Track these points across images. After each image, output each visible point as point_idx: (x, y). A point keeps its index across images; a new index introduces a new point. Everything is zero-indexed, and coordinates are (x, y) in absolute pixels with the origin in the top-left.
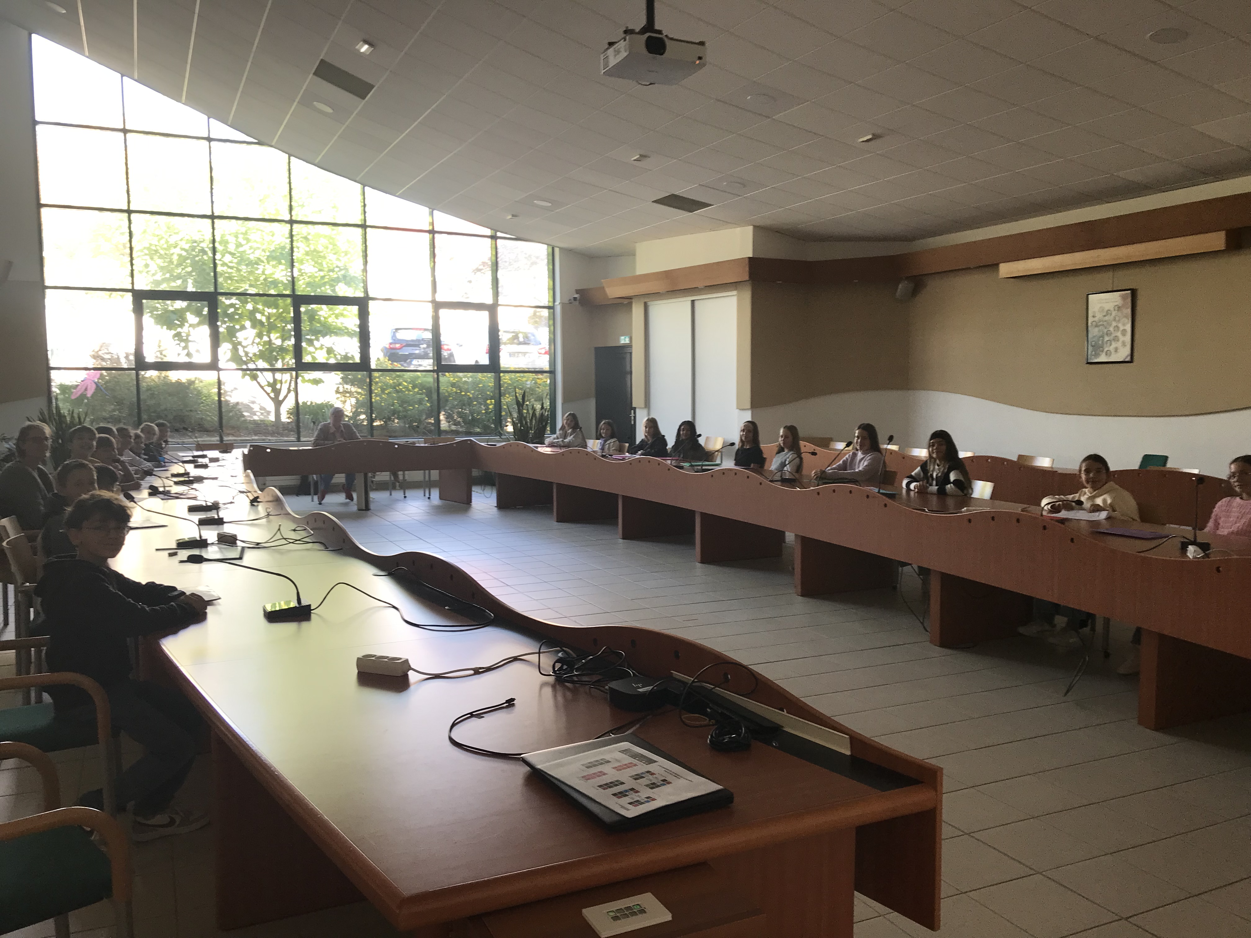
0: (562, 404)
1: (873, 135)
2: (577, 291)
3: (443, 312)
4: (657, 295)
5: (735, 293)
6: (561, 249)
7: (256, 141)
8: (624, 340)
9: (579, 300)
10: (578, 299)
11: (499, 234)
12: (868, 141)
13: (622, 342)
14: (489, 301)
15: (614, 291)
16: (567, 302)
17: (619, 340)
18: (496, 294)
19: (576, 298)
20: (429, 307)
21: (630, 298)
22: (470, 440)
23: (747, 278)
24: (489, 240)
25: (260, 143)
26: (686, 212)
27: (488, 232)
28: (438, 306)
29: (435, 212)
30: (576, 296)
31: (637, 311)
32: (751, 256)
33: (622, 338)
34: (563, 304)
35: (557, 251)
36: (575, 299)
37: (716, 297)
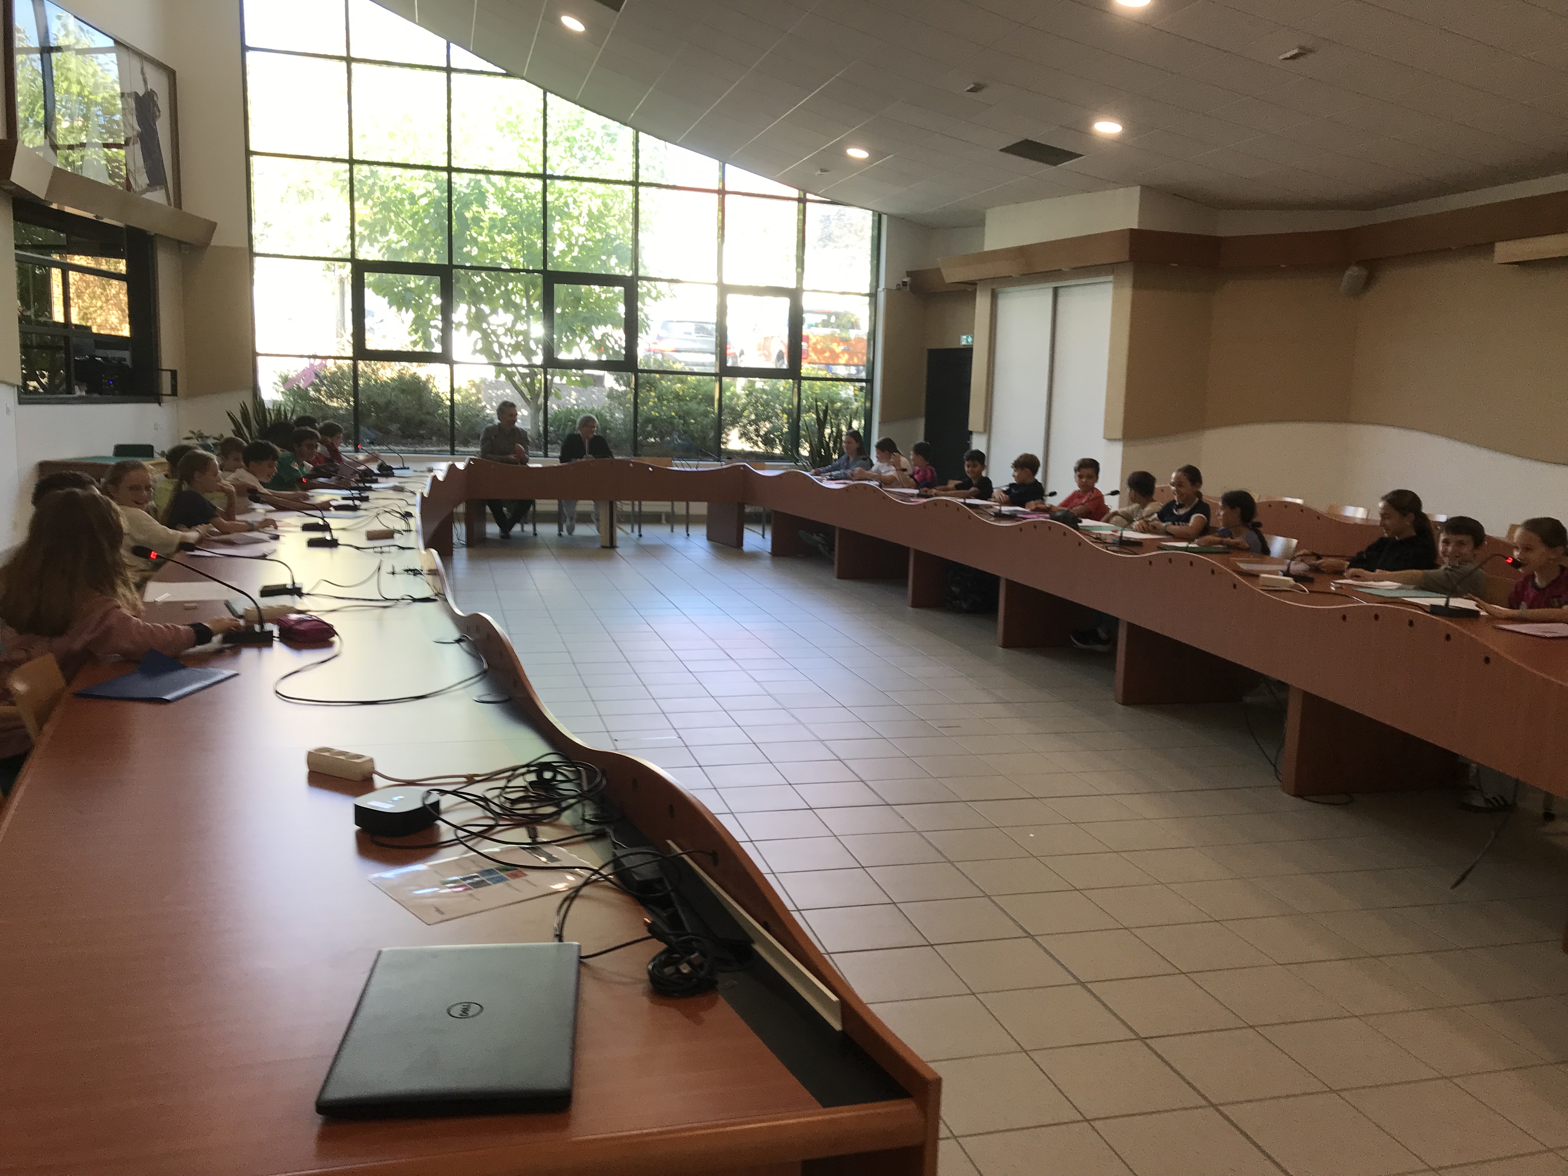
0: (880, 423)
1: (1301, 48)
2: (909, 274)
3: (731, 298)
4: (1009, 281)
5: (1111, 278)
6: (891, 217)
7: (504, 72)
8: (965, 340)
9: (910, 285)
10: (909, 283)
11: (809, 196)
12: (1293, 57)
13: (964, 343)
14: (792, 284)
15: (953, 275)
16: (895, 288)
17: (959, 339)
18: (800, 277)
19: (906, 282)
20: (715, 290)
21: (973, 284)
22: (744, 466)
23: (1127, 258)
24: (796, 203)
25: (507, 75)
26: (1048, 166)
27: (795, 193)
28: (724, 290)
29: (727, 165)
30: (906, 280)
31: (982, 303)
32: (1136, 227)
33: (964, 337)
34: (888, 291)
35: (884, 218)
36: (904, 283)
37: (1083, 285)
